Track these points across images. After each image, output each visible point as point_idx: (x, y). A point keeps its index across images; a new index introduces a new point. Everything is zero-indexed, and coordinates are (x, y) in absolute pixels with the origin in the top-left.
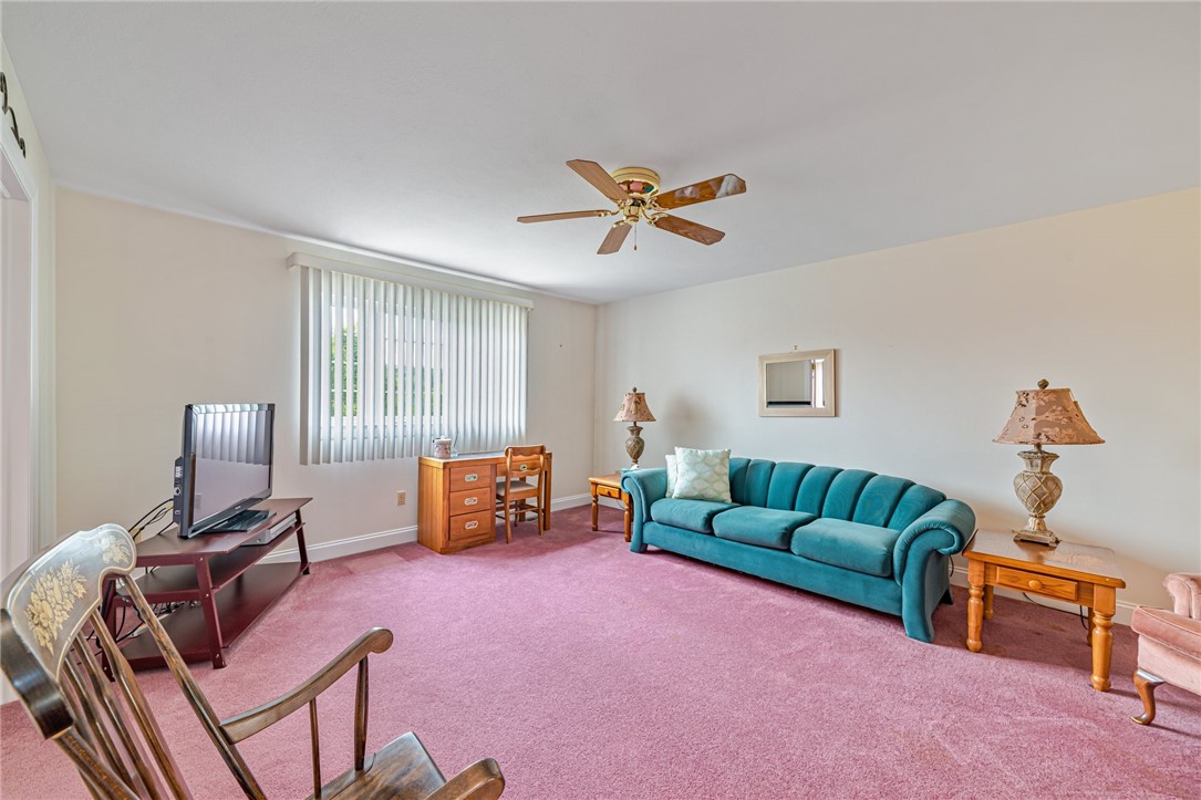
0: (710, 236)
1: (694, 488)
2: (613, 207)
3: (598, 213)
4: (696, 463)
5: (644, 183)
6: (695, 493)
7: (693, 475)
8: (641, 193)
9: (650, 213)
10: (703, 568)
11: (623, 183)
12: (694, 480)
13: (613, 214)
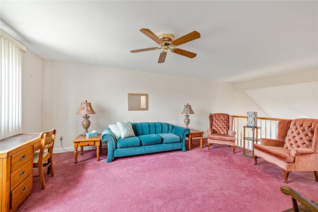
0: (192, 55)
1: (128, 134)
2: (159, 46)
3: (156, 48)
4: (126, 126)
5: (169, 38)
6: (128, 136)
7: (126, 130)
8: (168, 41)
9: (172, 48)
10: (134, 157)
11: (162, 38)
12: (127, 131)
13: (159, 49)
